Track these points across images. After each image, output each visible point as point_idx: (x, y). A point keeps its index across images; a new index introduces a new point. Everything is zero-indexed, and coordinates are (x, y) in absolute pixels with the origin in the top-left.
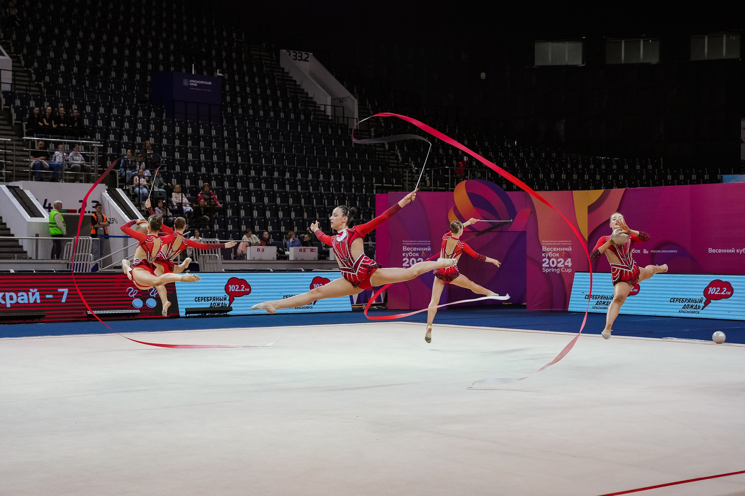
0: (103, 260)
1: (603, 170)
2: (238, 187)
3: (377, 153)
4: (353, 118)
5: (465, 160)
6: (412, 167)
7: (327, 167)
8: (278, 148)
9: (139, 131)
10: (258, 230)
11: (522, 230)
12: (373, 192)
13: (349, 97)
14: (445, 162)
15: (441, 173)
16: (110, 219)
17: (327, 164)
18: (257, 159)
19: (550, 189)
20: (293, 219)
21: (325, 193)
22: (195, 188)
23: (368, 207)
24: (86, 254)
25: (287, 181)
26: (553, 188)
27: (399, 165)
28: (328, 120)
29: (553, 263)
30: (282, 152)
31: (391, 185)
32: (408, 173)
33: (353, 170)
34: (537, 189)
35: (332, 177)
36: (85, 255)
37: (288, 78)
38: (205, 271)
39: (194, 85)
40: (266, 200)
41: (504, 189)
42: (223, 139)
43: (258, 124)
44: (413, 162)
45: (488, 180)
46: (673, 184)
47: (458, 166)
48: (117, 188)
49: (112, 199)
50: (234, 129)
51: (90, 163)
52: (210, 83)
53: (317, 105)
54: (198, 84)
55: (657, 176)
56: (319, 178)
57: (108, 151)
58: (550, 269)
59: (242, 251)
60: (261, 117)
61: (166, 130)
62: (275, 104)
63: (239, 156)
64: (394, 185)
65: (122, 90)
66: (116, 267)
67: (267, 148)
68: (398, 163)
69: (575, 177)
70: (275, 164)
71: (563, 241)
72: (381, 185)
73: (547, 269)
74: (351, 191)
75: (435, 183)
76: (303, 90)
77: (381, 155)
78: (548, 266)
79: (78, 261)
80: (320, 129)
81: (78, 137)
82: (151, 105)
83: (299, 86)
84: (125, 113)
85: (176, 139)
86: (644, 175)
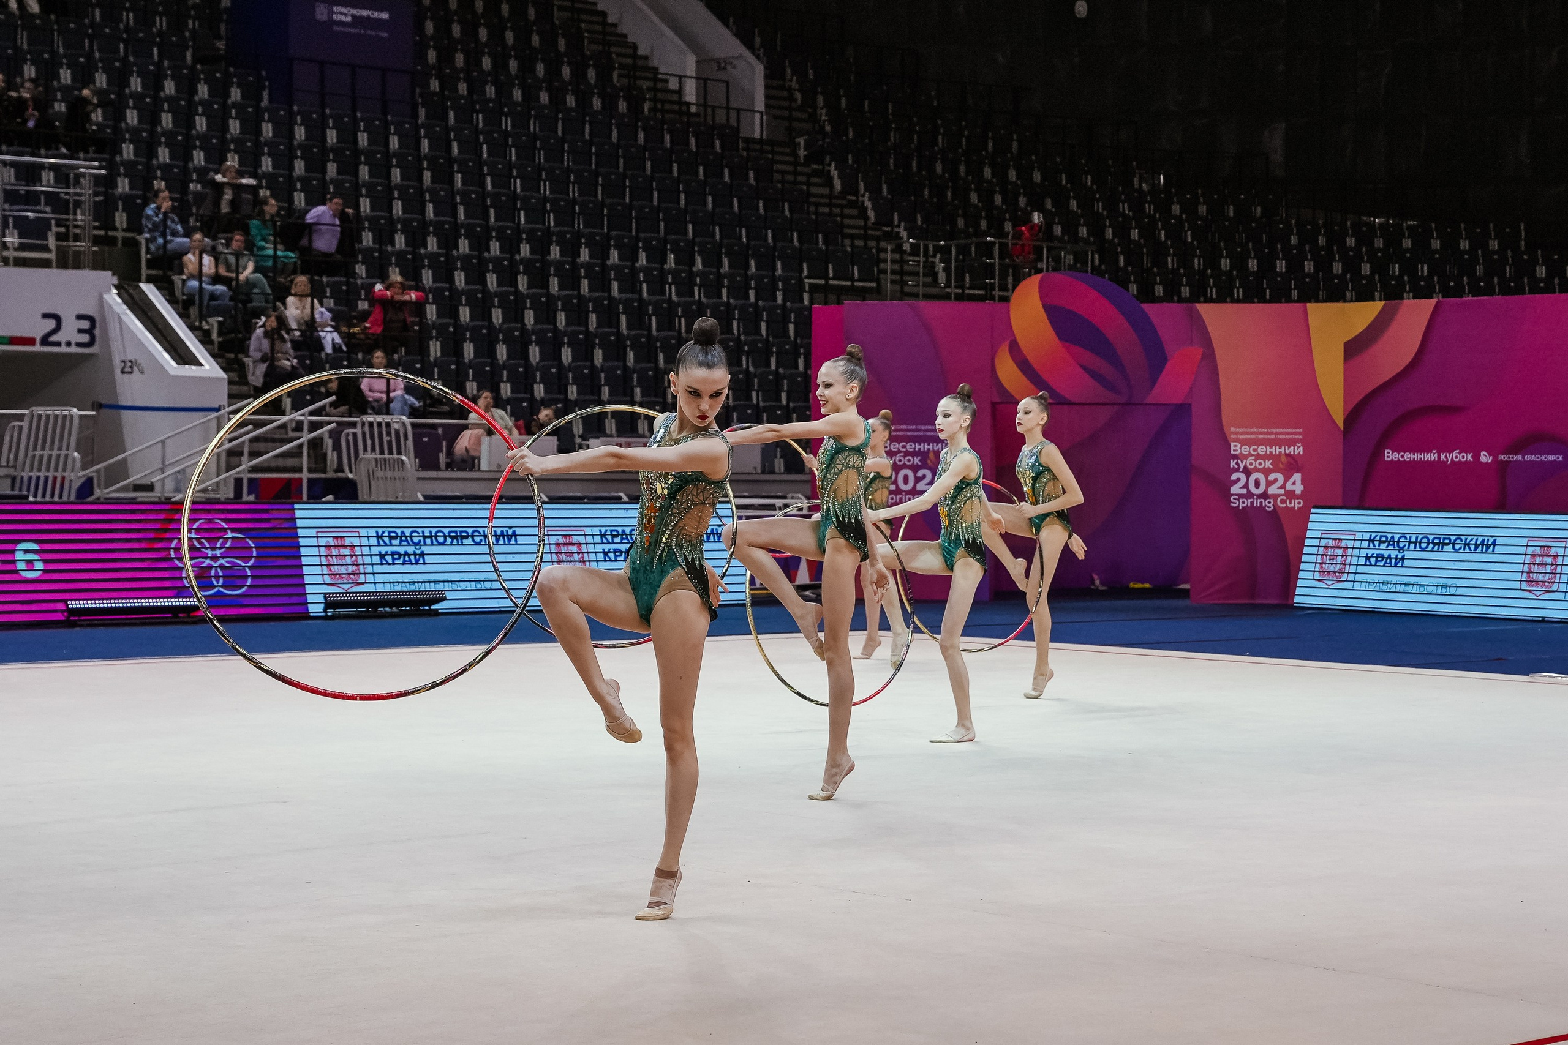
0: (107, 468)
1: (1379, 250)
2: (457, 284)
3: (812, 199)
4: (748, 110)
5: (1036, 221)
6: (902, 238)
7: (686, 234)
8: (560, 186)
9: (199, 137)
10: (509, 393)
11: (1177, 400)
12: (801, 300)
13: (740, 56)
14: (983, 225)
15: (973, 255)
16: (124, 362)
17: (686, 229)
18: (507, 212)
19: (1248, 299)
20: (599, 365)
21: (679, 302)
22: (347, 283)
23: (790, 337)
24: (63, 453)
25: (582, 271)
26: (1253, 295)
27: (870, 232)
28: (689, 114)
29: (1257, 484)
30: (571, 194)
31: (849, 283)
32: (892, 251)
33: (753, 243)
34: (1214, 296)
35: (698, 260)
36: (58, 456)
37: (589, 7)
38: (373, 498)
39: (343, 18)
40: (529, 317)
41: (1133, 295)
42: (419, 159)
43: (507, 124)
44: (903, 224)
45: (1092, 273)
46: (1549, 289)
47: (1018, 235)
48: (140, 281)
49: (129, 312)
50: (448, 135)
51: (71, 217)
52: (385, 16)
53: (660, 76)
54: (353, 16)
55: (1510, 269)
56: (666, 263)
57: (116, 186)
58: (1250, 501)
59: (467, 450)
60: (518, 104)
61: (271, 135)
62: (553, 71)
63: (461, 204)
64: (856, 284)
65: (154, 30)
66: (137, 488)
67: (532, 182)
68: (865, 228)
69: (1309, 266)
70: (552, 224)
71: (1281, 430)
72: (823, 282)
73: (1241, 501)
74: (748, 298)
75: (960, 278)
76: (625, 36)
77: (825, 205)
78: (1244, 491)
79: (39, 470)
80: (667, 138)
81: (39, 149)
82: (232, 70)
83: (615, 25)
84: (163, 90)
85: (297, 157)
86: (1479, 264)
